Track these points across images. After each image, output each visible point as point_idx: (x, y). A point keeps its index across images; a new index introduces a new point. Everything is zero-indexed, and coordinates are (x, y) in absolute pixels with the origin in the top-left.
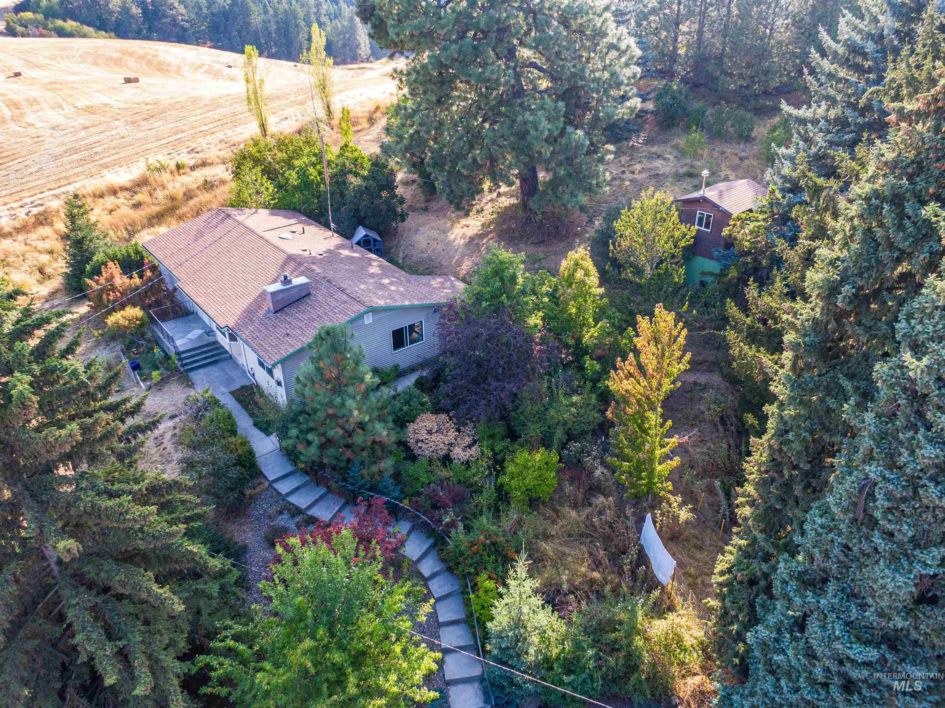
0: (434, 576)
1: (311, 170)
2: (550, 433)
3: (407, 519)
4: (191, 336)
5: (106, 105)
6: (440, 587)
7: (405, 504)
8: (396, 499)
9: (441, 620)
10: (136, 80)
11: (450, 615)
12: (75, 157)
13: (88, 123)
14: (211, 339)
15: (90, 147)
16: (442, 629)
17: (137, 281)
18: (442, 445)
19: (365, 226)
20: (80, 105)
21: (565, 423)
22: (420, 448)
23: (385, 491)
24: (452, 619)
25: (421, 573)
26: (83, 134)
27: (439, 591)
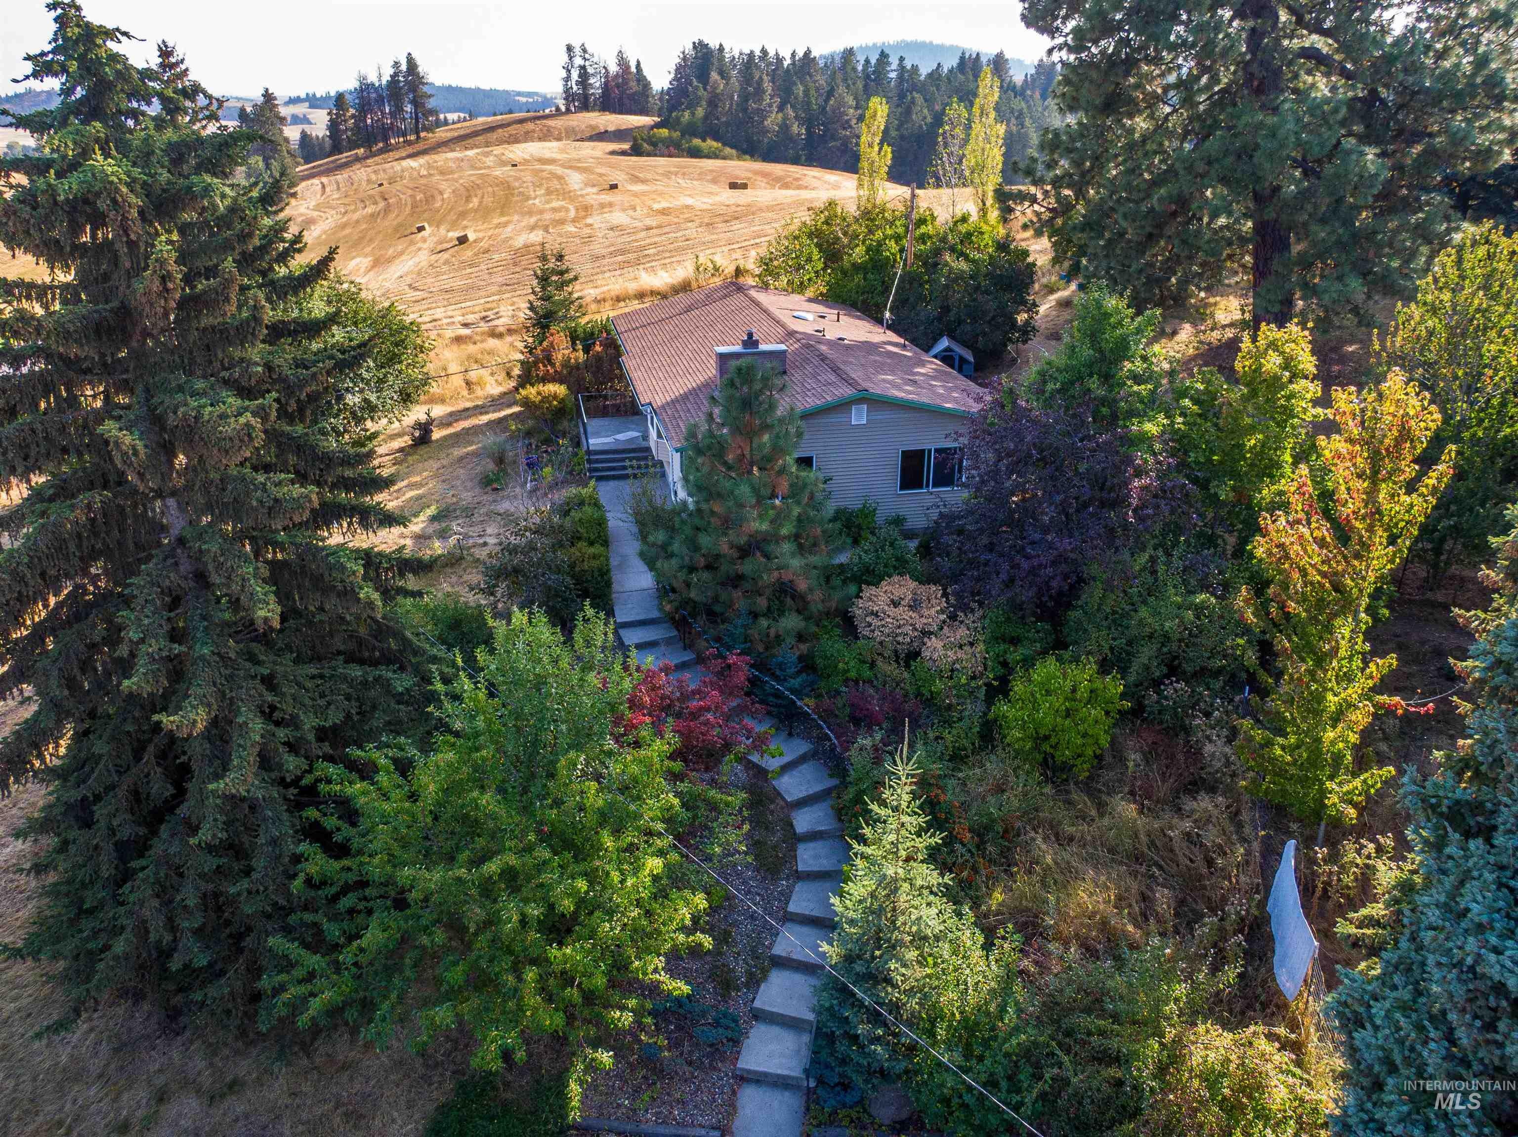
0: (813, 836)
1: (892, 244)
2: (1128, 654)
3: (807, 737)
4: (621, 437)
5: (687, 207)
6: (816, 857)
7: (807, 704)
8: (793, 691)
9: (792, 908)
10: (744, 186)
11: (812, 906)
12: (620, 258)
13: (654, 224)
14: (644, 444)
15: (643, 248)
16: (789, 925)
17: (581, 356)
18: (908, 629)
19: (952, 337)
20: (656, 206)
21: (1166, 638)
22: (870, 625)
23: (778, 673)
24: (813, 913)
25: (792, 825)
26: (643, 234)
27: (811, 862)
